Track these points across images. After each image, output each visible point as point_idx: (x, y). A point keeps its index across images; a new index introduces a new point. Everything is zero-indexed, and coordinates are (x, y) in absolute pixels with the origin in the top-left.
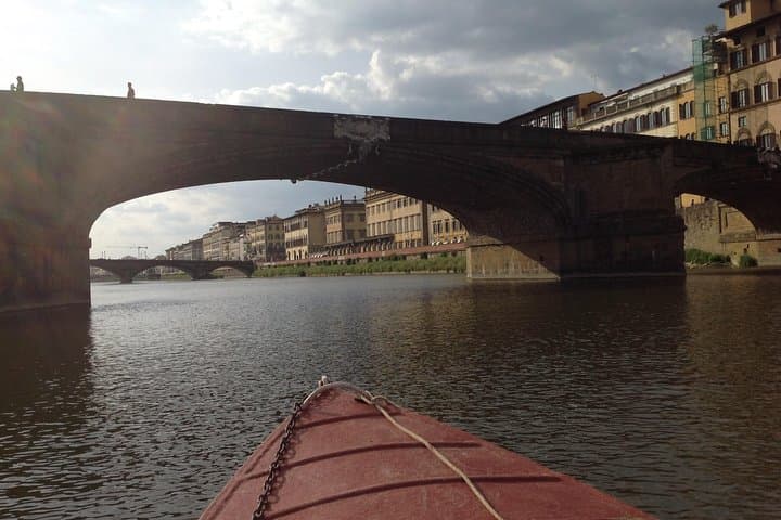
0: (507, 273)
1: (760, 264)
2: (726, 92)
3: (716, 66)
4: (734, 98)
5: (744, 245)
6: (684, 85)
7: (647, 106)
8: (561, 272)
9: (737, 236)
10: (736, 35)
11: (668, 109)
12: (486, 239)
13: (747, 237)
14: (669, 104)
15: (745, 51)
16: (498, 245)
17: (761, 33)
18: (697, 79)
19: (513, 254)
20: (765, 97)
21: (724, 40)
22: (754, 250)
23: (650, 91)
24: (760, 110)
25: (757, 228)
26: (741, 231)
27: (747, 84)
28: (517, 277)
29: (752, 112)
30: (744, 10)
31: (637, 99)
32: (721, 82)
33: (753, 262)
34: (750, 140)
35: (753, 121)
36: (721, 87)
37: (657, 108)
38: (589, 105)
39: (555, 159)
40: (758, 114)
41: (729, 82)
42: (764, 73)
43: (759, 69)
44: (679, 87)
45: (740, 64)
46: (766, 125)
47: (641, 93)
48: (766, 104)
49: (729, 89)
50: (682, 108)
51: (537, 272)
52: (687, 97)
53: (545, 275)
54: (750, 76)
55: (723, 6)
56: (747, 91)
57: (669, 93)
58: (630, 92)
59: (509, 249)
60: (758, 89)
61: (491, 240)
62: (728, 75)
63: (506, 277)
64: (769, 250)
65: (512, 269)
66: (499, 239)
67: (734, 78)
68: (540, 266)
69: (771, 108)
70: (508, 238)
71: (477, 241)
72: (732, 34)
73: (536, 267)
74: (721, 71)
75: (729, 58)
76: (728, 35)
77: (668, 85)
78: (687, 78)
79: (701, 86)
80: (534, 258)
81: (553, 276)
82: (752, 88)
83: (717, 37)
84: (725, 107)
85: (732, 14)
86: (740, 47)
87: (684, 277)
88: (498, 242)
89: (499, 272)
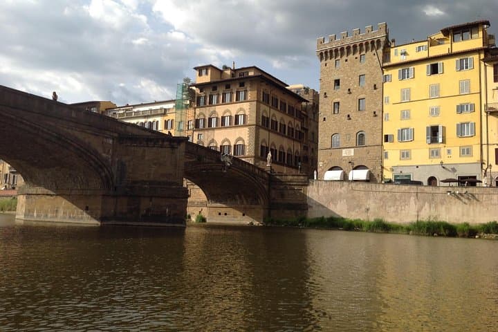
0: (56, 216)
1: (208, 221)
2: (193, 118)
3: (188, 102)
4: (197, 122)
5: (200, 209)
6: (169, 109)
7: (145, 117)
8: (102, 219)
9: (196, 203)
10: (201, 87)
11: (157, 122)
12: (40, 190)
13: (202, 204)
14: (159, 119)
15: (205, 97)
16: (51, 195)
17: (215, 89)
18: (177, 107)
19: (63, 203)
20: (214, 125)
21: (194, 88)
22: (205, 212)
23: (147, 108)
24: (210, 132)
25: (208, 200)
26: (198, 200)
27: (204, 116)
28: (65, 221)
29: (206, 132)
30: (207, 74)
31: (138, 112)
32: (191, 111)
33: (204, 220)
34: (216, 147)
35: (206, 138)
36: (190, 115)
37: (151, 120)
38: (106, 109)
39: (107, 138)
40: (209, 134)
41: (195, 113)
42: (214, 112)
43: (212, 109)
44: (165, 110)
45: (202, 104)
46: (213, 141)
47: (141, 109)
48: (214, 129)
49: (195, 117)
50: (166, 122)
51: (82, 218)
52: (170, 117)
53: (88, 221)
54: (207, 112)
55: (196, 69)
56: (204, 120)
57: (159, 112)
58: (134, 106)
59: (59, 198)
60: (210, 119)
61: (46, 191)
62: (195, 108)
63: (56, 220)
64: (214, 213)
65: (61, 214)
66: (53, 191)
67: (198, 111)
68: (85, 213)
69: (217, 132)
70: (60, 191)
71: (33, 190)
72: (199, 86)
73: (82, 214)
74: (190, 105)
75: (196, 99)
76: (197, 86)
77: (158, 107)
78: (171, 106)
79: (179, 112)
80: (81, 208)
81: (94, 222)
82: (207, 118)
83: (191, 86)
84: (191, 127)
85: (200, 75)
86: (203, 94)
87: (185, 227)
88: (52, 193)
89: (49, 215)
